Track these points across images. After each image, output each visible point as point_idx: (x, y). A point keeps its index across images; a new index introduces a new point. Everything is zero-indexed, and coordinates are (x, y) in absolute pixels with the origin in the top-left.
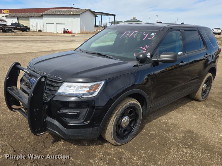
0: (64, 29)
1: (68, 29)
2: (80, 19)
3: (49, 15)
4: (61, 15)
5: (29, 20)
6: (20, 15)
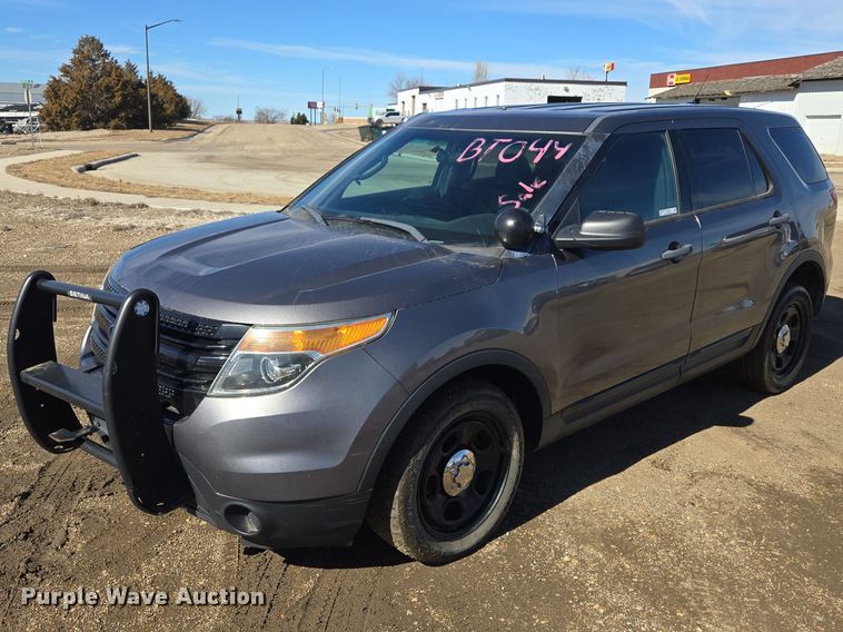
3: (827, 79)
6: (706, 91)
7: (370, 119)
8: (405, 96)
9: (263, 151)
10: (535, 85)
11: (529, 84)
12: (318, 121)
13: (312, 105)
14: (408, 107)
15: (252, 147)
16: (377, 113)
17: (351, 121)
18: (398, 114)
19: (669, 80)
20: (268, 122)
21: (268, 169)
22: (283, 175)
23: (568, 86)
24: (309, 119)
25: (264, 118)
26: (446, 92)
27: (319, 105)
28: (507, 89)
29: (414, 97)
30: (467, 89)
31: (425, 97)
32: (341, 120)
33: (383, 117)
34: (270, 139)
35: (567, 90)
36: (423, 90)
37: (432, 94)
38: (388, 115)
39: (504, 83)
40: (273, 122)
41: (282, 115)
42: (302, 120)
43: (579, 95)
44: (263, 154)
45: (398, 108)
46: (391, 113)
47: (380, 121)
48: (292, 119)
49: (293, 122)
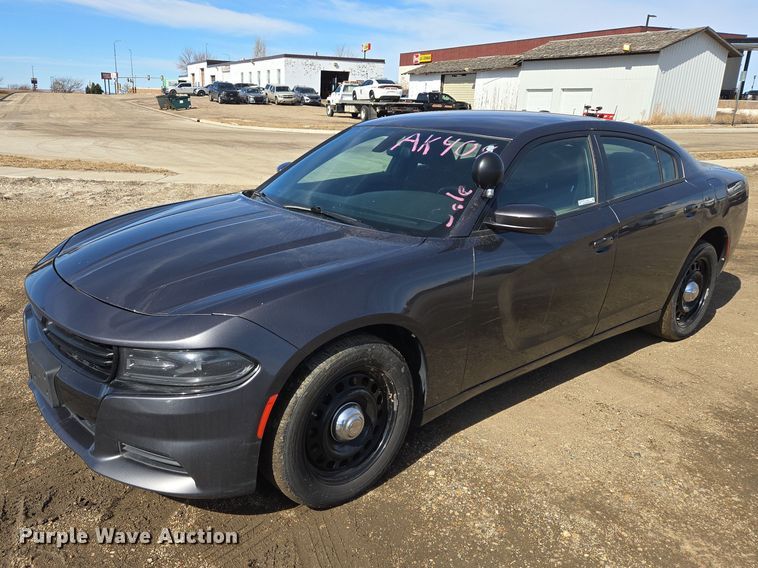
0: (587, 107)
1: (599, 108)
2: (657, 66)
3: (542, 59)
4: (586, 57)
5: (474, 81)
6: (449, 68)
7: (164, 90)
8: (194, 69)
9: (70, 119)
10: (310, 61)
11: (304, 60)
12: (113, 91)
13: (105, 76)
14: (198, 78)
15: (58, 115)
16: (170, 84)
17: (146, 91)
18: (189, 85)
19: (415, 59)
20: (65, 91)
21: (83, 136)
22: (101, 141)
23: (339, 62)
24: (103, 89)
25: (59, 88)
26: (232, 66)
27: (113, 75)
28: (287, 64)
29: (202, 70)
30: (250, 64)
31: (212, 70)
32: (134, 90)
33: (176, 88)
34: (72, 107)
35: (336, 65)
36: (211, 63)
37: (220, 68)
38: (181, 86)
39: (284, 59)
40: (69, 92)
41: (78, 85)
42: (96, 90)
43: (347, 70)
44: (70, 121)
45: (189, 80)
46: (184, 84)
47: (173, 91)
48: (87, 88)
49: (88, 91)
